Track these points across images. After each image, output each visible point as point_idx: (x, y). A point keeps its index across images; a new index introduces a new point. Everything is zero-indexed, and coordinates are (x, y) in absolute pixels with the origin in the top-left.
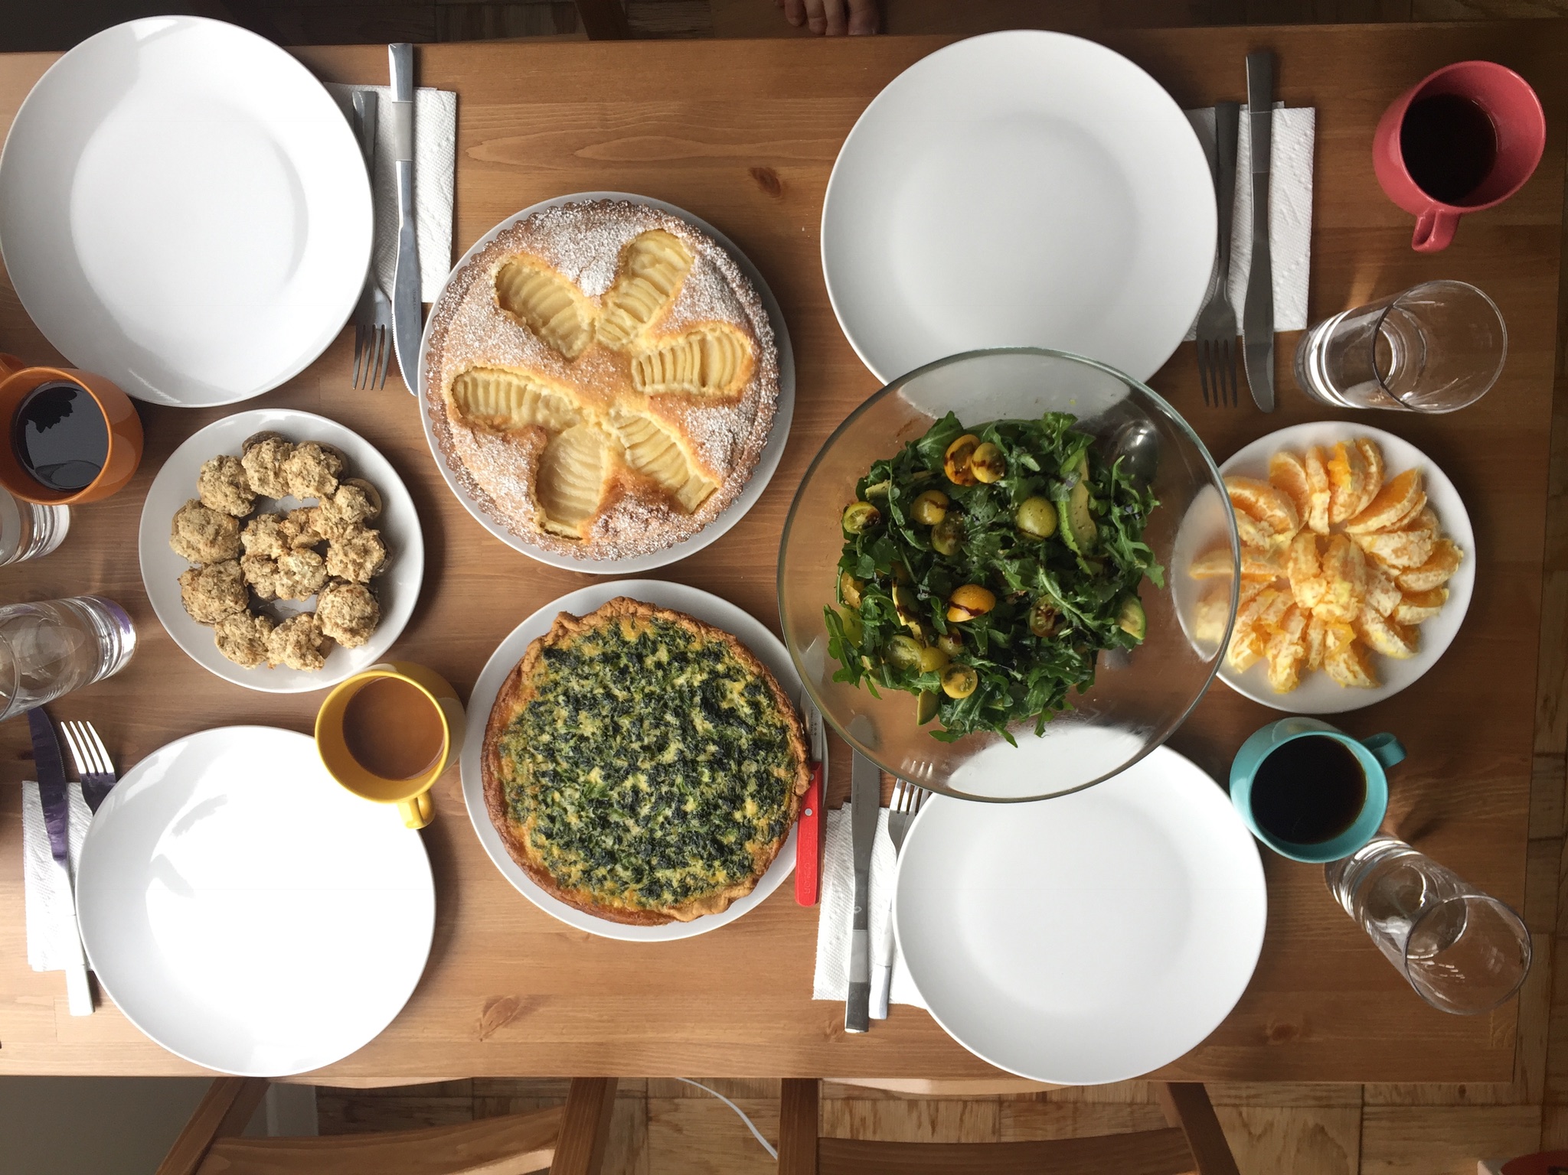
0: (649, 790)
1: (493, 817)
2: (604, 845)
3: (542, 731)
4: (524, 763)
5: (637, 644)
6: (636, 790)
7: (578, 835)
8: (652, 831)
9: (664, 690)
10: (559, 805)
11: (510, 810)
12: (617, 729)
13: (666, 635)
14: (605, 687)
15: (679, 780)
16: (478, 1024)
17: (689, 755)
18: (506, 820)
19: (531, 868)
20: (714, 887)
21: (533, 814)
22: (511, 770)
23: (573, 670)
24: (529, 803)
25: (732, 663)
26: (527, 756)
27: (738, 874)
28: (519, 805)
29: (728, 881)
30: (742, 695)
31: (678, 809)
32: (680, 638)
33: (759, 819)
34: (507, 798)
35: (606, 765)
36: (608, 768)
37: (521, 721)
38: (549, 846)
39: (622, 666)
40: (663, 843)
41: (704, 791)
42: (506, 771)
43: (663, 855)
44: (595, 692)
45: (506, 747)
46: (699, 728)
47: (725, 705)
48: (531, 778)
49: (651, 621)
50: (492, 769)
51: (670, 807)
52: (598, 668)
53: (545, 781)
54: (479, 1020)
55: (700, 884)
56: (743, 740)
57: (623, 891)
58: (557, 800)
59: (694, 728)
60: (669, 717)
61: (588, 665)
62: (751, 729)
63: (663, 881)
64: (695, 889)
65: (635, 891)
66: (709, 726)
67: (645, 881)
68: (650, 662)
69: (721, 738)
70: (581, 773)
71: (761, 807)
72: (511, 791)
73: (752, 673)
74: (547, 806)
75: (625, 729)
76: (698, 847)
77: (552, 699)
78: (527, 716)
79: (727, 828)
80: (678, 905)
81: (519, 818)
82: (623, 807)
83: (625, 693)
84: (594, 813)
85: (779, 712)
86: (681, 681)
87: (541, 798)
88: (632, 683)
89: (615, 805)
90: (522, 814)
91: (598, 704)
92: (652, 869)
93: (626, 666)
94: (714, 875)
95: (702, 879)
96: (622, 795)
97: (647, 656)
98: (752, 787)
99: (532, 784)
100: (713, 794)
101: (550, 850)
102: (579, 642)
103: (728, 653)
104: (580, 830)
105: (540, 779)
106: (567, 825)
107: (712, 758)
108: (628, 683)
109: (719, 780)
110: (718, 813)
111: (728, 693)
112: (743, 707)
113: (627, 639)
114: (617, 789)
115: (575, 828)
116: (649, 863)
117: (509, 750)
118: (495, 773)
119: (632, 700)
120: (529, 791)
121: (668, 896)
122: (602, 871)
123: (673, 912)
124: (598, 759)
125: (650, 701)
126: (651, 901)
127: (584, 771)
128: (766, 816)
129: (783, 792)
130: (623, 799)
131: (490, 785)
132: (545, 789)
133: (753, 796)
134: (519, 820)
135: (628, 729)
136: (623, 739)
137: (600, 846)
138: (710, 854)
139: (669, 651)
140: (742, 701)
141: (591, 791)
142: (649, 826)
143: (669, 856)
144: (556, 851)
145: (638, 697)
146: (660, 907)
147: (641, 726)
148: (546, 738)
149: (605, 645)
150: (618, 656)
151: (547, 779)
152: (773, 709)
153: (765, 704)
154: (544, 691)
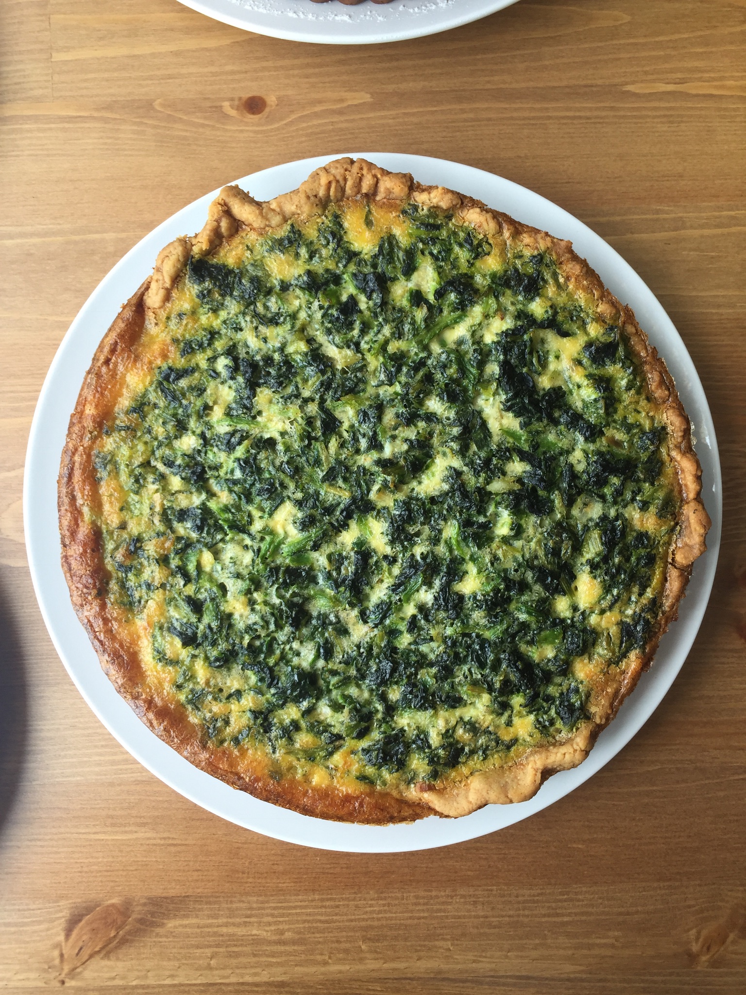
0: (388, 550)
1: (79, 601)
2: (295, 661)
3: (182, 427)
4: (144, 492)
5: (375, 257)
6: (364, 552)
7: (247, 640)
8: (393, 633)
9: (426, 348)
10: (211, 579)
11: (114, 586)
12: (331, 425)
13: (434, 240)
14: (310, 341)
15: (451, 530)
16: (56, 953)
17: (472, 481)
18: (103, 606)
19: (150, 704)
20: (508, 747)
21: (158, 596)
22: (117, 506)
23: (247, 307)
24: (152, 572)
25: (562, 300)
26: (150, 478)
27: (559, 724)
28: (131, 576)
29: (537, 735)
30: (579, 362)
31: (446, 588)
32: (461, 246)
33: (602, 612)
34: (109, 564)
35: (306, 499)
36: (310, 503)
37: (140, 407)
38: (187, 661)
39: (344, 298)
40: (413, 658)
41: (500, 553)
42: (107, 507)
43: (412, 683)
44: (290, 349)
45: (111, 461)
46: (494, 426)
47: (545, 382)
48: (157, 520)
49: (404, 212)
50: (79, 502)
51: (429, 584)
52: (297, 303)
53: (184, 529)
54: (58, 946)
55: (482, 741)
56: (577, 456)
57: (331, 754)
58: (207, 568)
59: (484, 424)
60: (435, 405)
61: (279, 296)
62: (593, 433)
63: (411, 733)
64: (473, 752)
65: (353, 752)
66: (512, 422)
67: (376, 735)
68: (400, 291)
69: (536, 446)
70: (256, 514)
71: (607, 590)
72: (116, 548)
73: (599, 319)
74: (188, 579)
75: (346, 425)
76: (482, 665)
77: (204, 365)
78: (152, 397)
79: (540, 629)
80: (438, 784)
81: (131, 604)
82: (337, 585)
83: (349, 353)
84: (280, 596)
85: (648, 399)
86: (460, 332)
87: (175, 562)
88: (364, 331)
89: (321, 581)
90: (137, 595)
91: (295, 374)
92: (391, 710)
93: (353, 299)
94: (509, 723)
95: (487, 732)
96: (337, 560)
97: (394, 279)
98: (593, 548)
99: (159, 534)
100: (515, 559)
101: (190, 668)
102: (260, 250)
103: (555, 276)
104: (249, 629)
105: (175, 524)
106: (226, 619)
107: (517, 487)
108: (356, 332)
109: (531, 531)
110: (524, 598)
111: (551, 358)
112: (579, 387)
113: (356, 246)
114: (327, 549)
115: (241, 625)
116: (383, 698)
117: (116, 466)
118: (86, 510)
119: (363, 368)
120: (151, 548)
121: (418, 764)
122: (291, 713)
123: (428, 797)
124: (292, 486)
125: (399, 370)
126: (386, 775)
127: (262, 509)
128: (616, 609)
129: (651, 560)
130: (338, 569)
131: (73, 533)
132: (185, 547)
133: (594, 566)
134: (130, 606)
135: (352, 426)
136: (342, 445)
137: (288, 662)
138: (506, 682)
139: (439, 270)
140: (578, 376)
141: (276, 549)
142: (387, 622)
143: (424, 684)
144: (201, 671)
145: (374, 362)
146: (402, 787)
147: (380, 418)
148: (189, 442)
149: (311, 257)
150: (337, 280)
151: (189, 525)
152: (638, 393)
153: (624, 383)
154: (189, 348)
